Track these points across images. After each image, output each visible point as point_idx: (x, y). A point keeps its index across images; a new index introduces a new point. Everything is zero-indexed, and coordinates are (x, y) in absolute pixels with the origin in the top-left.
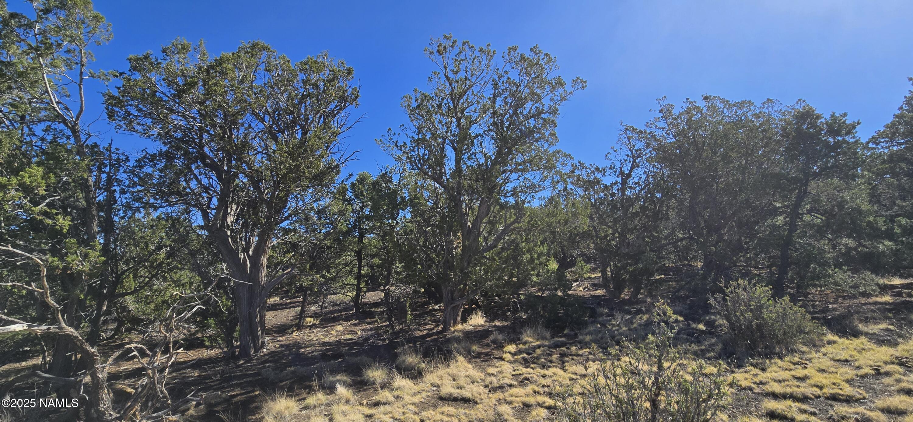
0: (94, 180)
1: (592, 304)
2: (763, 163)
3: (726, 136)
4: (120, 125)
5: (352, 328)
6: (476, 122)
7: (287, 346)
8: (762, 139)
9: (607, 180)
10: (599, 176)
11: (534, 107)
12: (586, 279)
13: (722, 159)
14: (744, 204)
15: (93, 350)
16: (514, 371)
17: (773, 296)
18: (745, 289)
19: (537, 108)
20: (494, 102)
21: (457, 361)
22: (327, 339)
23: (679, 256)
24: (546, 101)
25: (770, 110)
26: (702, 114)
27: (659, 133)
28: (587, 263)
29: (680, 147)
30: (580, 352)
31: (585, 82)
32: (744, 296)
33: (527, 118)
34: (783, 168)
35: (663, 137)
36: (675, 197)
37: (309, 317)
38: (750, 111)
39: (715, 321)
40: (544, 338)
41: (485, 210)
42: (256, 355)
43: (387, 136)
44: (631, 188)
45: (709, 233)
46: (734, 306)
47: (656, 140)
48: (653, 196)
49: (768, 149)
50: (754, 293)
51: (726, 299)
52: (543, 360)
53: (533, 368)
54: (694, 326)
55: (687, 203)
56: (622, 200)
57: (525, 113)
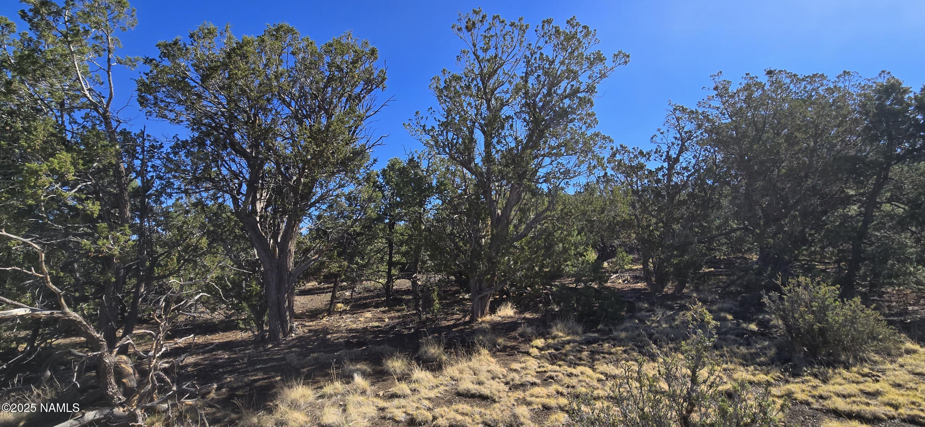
0: (126, 166)
1: (631, 298)
2: (835, 145)
3: (791, 113)
4: (150, 112)
5: (380, 316)
6: (507, 103)
7: (316, 331)
8: (836, 117)
9: (652, 165)
10: (642, 160)
11: (569, 86)
12: (627, 271)
13: (786, 141)
14: (810, 191)
15: (98, 335)
16: (539, 367)
17: (841, 296)
18: (806, 288)
19: (572, 86)
20: (526, 82)
21: (480, 354)
22: (355, 326)
23: (732, 248)
24: (584, 79)
25: (847, 84)
26: (763, 90)
27: (713, 113)
28: (630, 254)
29: (736, 128)
30: (613, 350)
31: (628, 56)
32: (805, 296)
33: (563, 97)
34: (860, 151)
35: (717, 117)
36: (728, 183)
37: (339, 302)
38: (822, 85)
39: (770, 320)
40: (576, 333)
41: (515, 197)
42: (285, 340)
43: (414, 119)
44: (678, 173)
45: (767, 224)
46: (792, 307)
47: (708, 120)
48: (703, 182)
49: (842, 129)
50: (818, 293)
51: (783, 298)
52: (572, 357)
53: (560, 366)
54: (744, 325)
55: (742, 190)
56: (668, 187)
57: (559, 92)
